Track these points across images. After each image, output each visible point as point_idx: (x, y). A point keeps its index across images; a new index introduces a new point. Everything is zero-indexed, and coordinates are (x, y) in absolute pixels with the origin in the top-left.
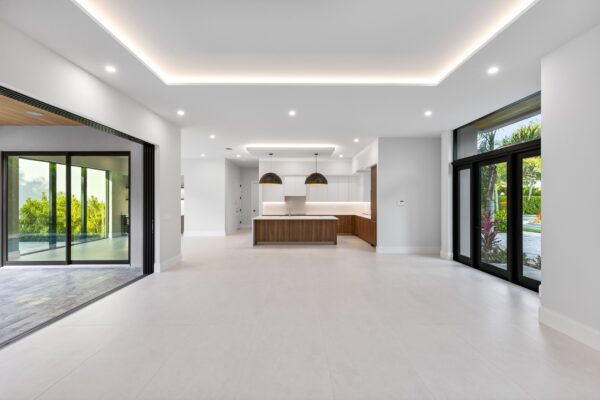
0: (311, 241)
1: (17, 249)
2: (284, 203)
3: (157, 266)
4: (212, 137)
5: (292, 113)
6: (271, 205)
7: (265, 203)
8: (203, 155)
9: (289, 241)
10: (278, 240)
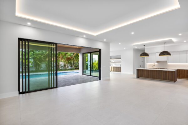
0: (161, 79)
1: (86, 72)
2: (157, 64)
3: (101, 78)
4: (120, 44)
5: (133, 33)
6: (150, 64)
7: (148, 64)
8: (125, 49)
9: (157, 79)
10: (146, 77)
